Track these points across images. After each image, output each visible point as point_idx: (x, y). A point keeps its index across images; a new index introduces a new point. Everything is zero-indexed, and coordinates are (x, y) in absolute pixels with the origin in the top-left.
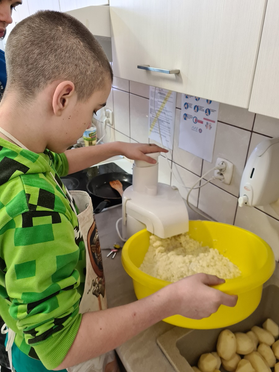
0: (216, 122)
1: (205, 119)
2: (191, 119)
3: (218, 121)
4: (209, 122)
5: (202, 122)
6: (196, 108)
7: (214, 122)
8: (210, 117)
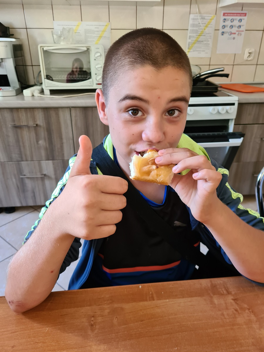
0: (245, 31)
1: (237, 31)
2: (227, 34)
3: (246, 30)
4: (240, 32)
5: (235, 34)
6: (231, 27)
7: (243, 31)
8: (241, 29)
